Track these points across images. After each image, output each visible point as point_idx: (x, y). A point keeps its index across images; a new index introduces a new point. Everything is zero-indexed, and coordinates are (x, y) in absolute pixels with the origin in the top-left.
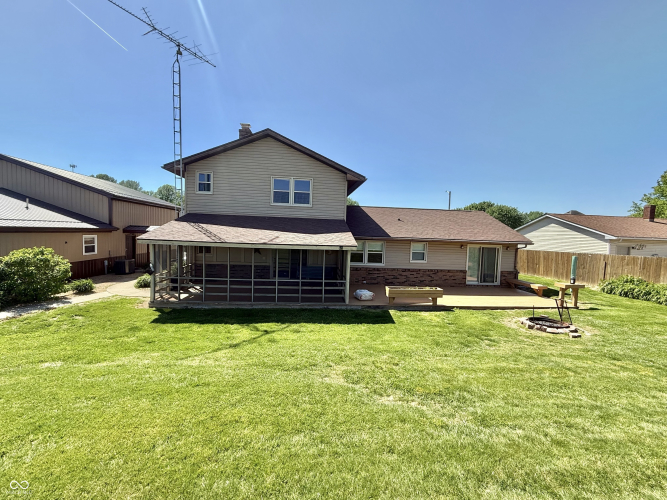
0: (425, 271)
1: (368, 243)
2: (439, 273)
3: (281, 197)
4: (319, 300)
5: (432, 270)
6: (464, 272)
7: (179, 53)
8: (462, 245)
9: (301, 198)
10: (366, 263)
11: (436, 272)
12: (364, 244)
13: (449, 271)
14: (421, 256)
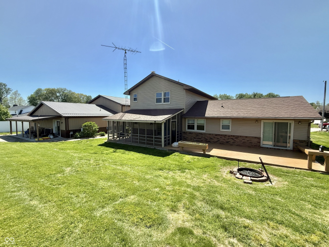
0: (229, 136)
1: (196, 120)
2: (240, 138)
3: (159, 100)
4: (152, 144)
5: (234, 136)
6: (259, 138)
7: (126, 53)
8: (257, 120)
9: (166, 100)
10: (196, 130)
11: (237, 137)
12: (194, 120)
13: (246, 137)
14: (227, 127)
